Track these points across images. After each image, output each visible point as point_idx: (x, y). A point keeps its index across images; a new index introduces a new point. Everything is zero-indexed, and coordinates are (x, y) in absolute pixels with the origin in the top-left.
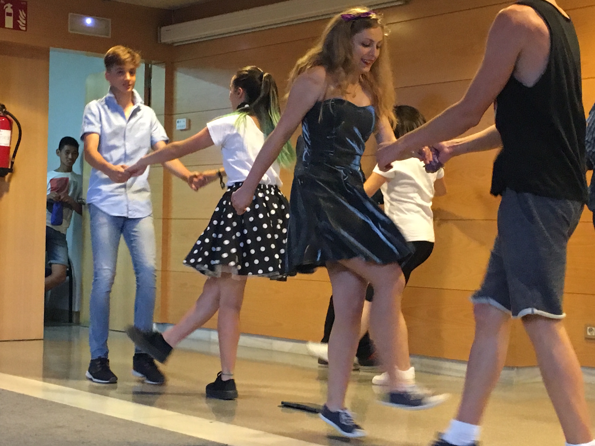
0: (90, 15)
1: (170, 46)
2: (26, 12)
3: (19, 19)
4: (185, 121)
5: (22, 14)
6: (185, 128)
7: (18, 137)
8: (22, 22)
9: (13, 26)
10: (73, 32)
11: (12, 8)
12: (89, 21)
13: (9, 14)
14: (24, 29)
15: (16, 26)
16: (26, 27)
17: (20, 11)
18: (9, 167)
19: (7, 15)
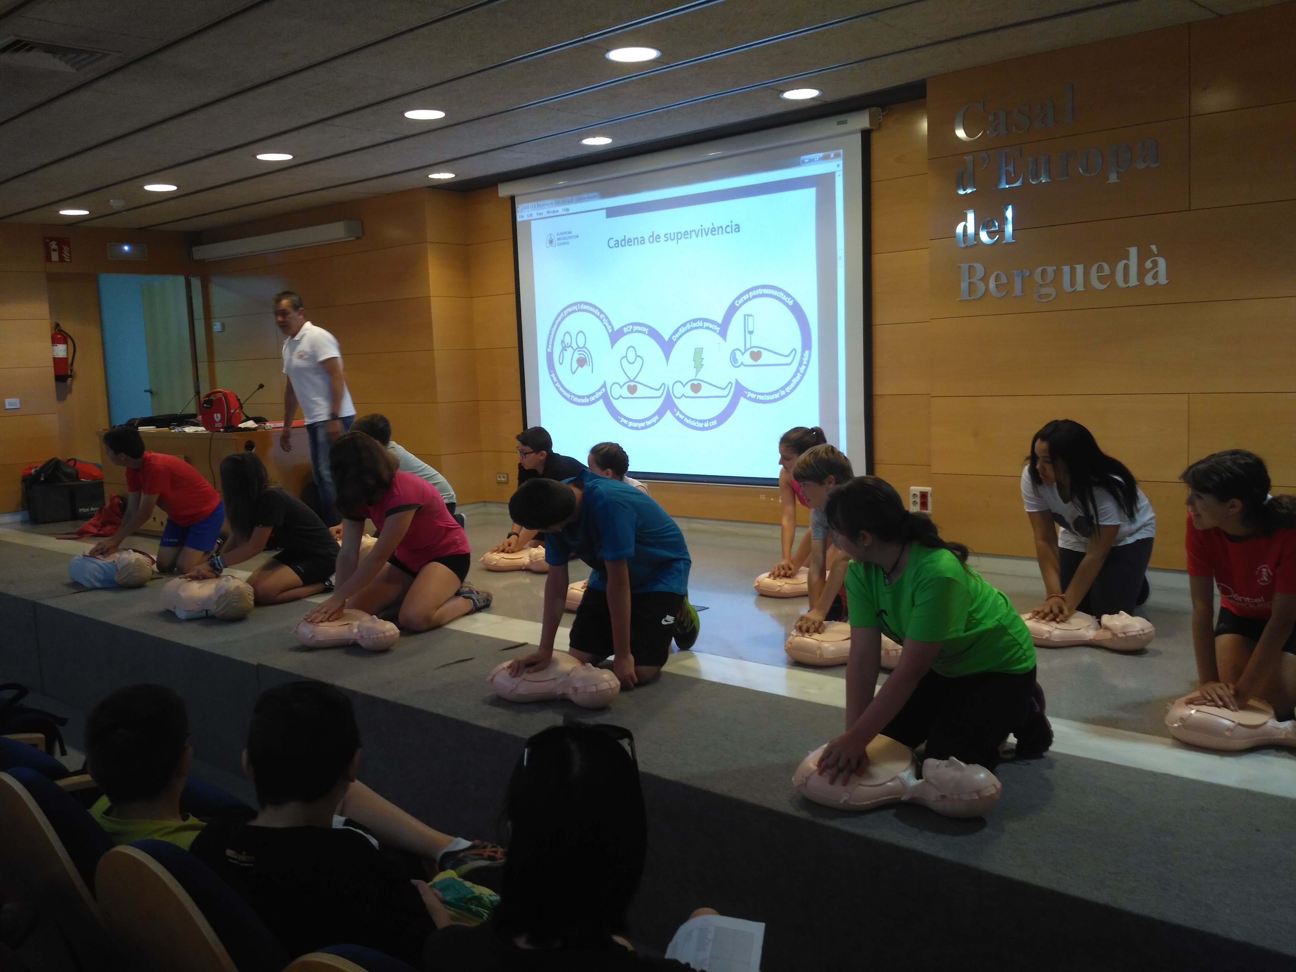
0: (126, 243)
1: (202, 262)
2: (69, 246)
3: (64, 254)
4: (220, 324)
5: (66, 249)
6: (220, 330)
7: (73, 349)
8: (66, 255)
9: (59, 259)
10: (112, 259)
11: (56, 244)
12: (126, 248)
13: (54, 250)
14: (69, 260)
15: (61, 259)
16: (70, 258)
17: (63, 246)
18: (69, 374)
19: (53, 251)
